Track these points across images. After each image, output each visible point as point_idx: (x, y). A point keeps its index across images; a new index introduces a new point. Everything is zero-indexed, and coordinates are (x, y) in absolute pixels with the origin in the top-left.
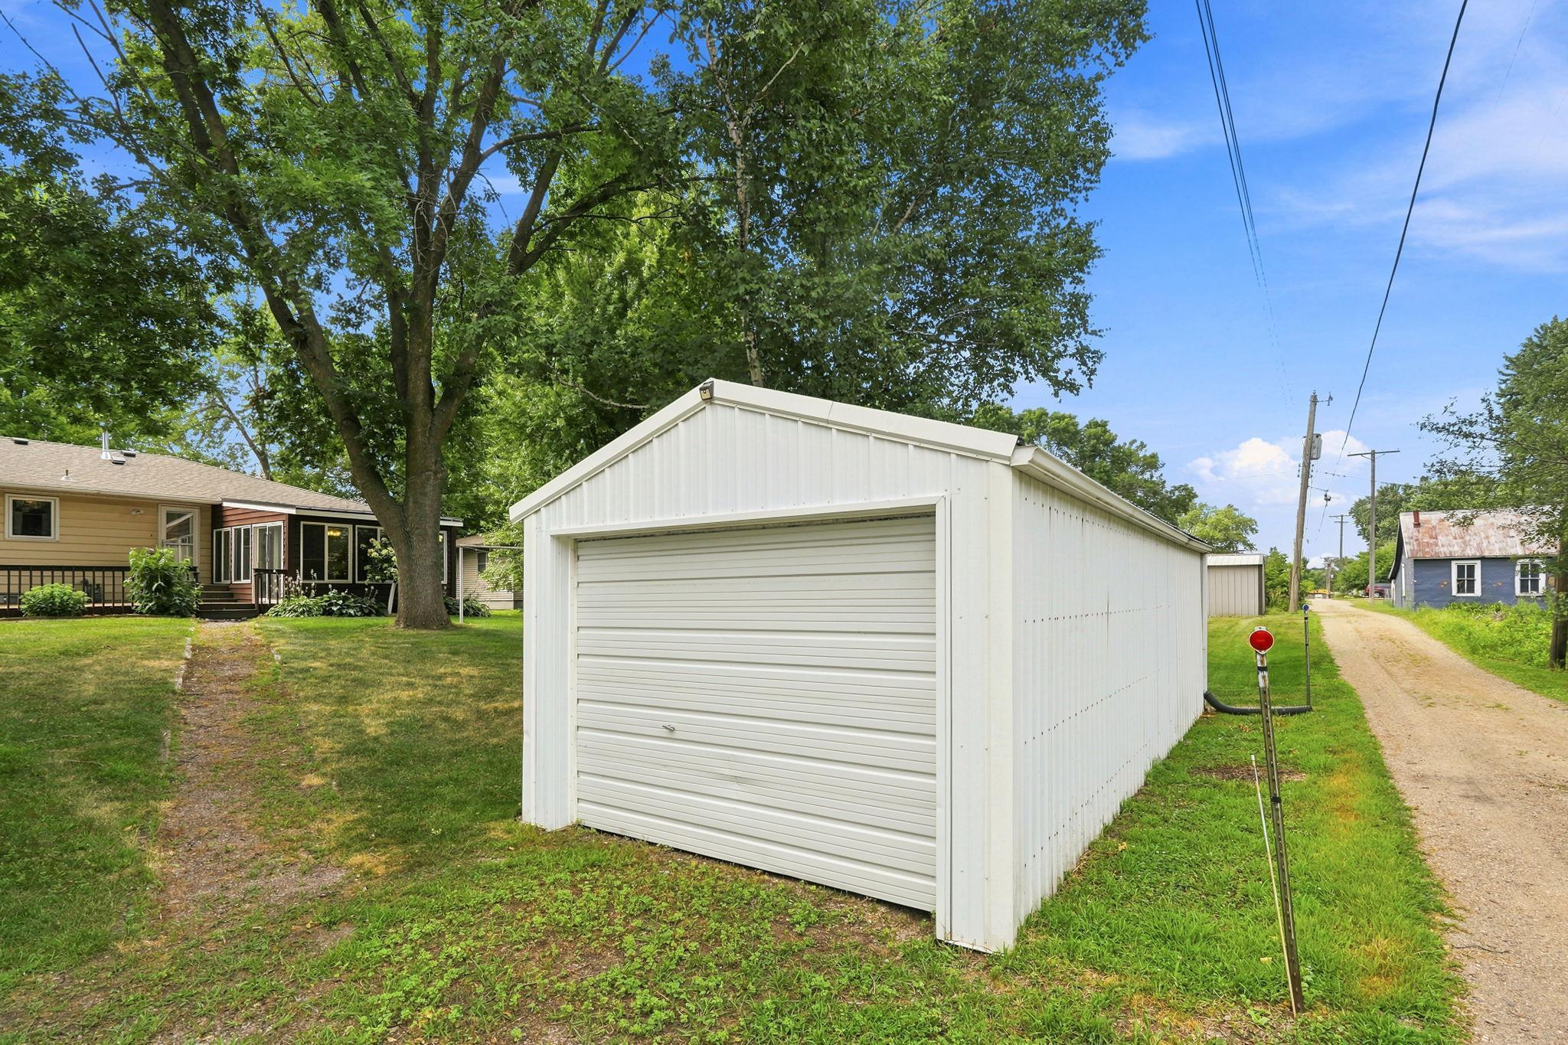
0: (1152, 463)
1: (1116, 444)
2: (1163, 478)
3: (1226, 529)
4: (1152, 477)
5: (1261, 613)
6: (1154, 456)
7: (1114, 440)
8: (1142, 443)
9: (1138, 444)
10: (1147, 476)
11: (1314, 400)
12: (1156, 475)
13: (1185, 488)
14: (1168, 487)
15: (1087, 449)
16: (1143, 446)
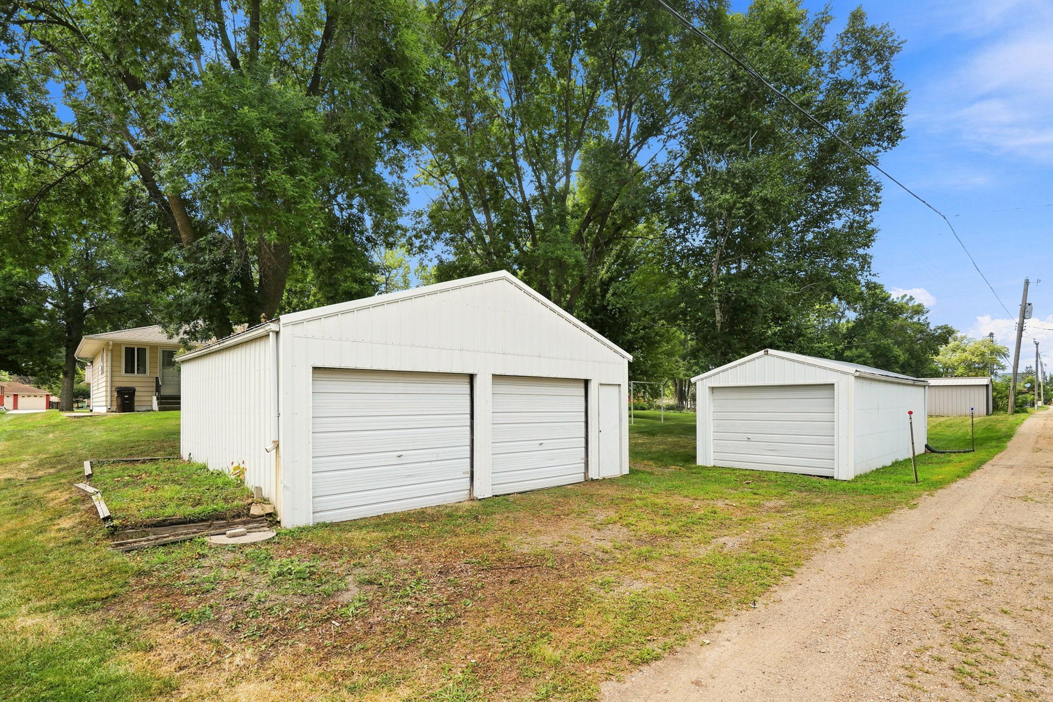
0: (919, 310)
1: (890, 300)
2: (928, 321)
3: (983, 354)
4: (919, 320)
5: (988, 414)
6: (919, 305)
7: (889, 297)
8: (911, 297)
9: (908, 297)
10: (915, 320)
11: (1027, 282)
12: (923, 318)
13: (946, 327)
14: (932, 327)
15: (869, 304)
16: (911, 298)
